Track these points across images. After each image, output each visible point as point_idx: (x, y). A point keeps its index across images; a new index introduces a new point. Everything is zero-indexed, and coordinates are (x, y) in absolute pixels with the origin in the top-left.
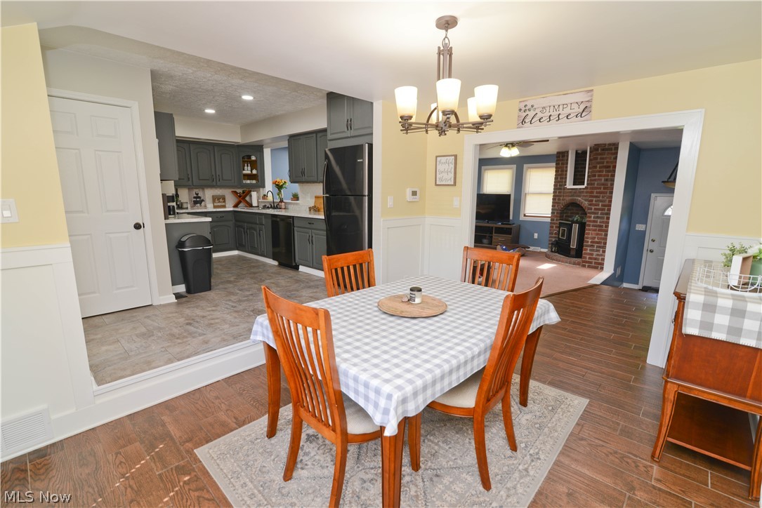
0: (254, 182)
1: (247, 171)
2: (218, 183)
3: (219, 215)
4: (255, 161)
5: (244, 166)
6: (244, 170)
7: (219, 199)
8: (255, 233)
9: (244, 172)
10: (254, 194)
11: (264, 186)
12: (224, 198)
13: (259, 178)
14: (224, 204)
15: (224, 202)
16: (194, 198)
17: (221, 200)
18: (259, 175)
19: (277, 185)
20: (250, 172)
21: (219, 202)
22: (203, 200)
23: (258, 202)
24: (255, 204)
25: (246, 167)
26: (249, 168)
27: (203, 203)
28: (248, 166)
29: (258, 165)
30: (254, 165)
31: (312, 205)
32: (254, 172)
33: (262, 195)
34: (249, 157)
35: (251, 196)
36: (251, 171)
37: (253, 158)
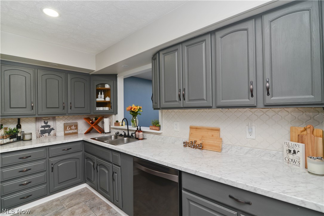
0: (107, 109)
1: (101, 98)
2: (69, 111)
3: (66, 147)
4: (108, 90)
5: (97, 94)
6: (98, 98)
7: (70, 127)
8: (107, 172)
9: (98, 100)
10: (106, 120)
11: (116, 113)
12: (76, 126)
13: (112, 105)
14: (76, 131)
15: (77, 128)
16: (42, 127)
17: (73, 127)
18: (112, 102)
19: (132, 112)
20: (102, 100)
21: (71, 129)
22: (53, 129)
23: (110, 128)
24: (107, 130)
25: (99, 95)
26: (103, 96)
27: (52, 133)
28: (101, 94)
29: (111, 93)
30: (106, 92)
31: (186, 139)
32: (108, 99)
33: (114, 121)
34: (103, 85)
35: (103, 123)
36: (105, 98)
37: (107, 86)
